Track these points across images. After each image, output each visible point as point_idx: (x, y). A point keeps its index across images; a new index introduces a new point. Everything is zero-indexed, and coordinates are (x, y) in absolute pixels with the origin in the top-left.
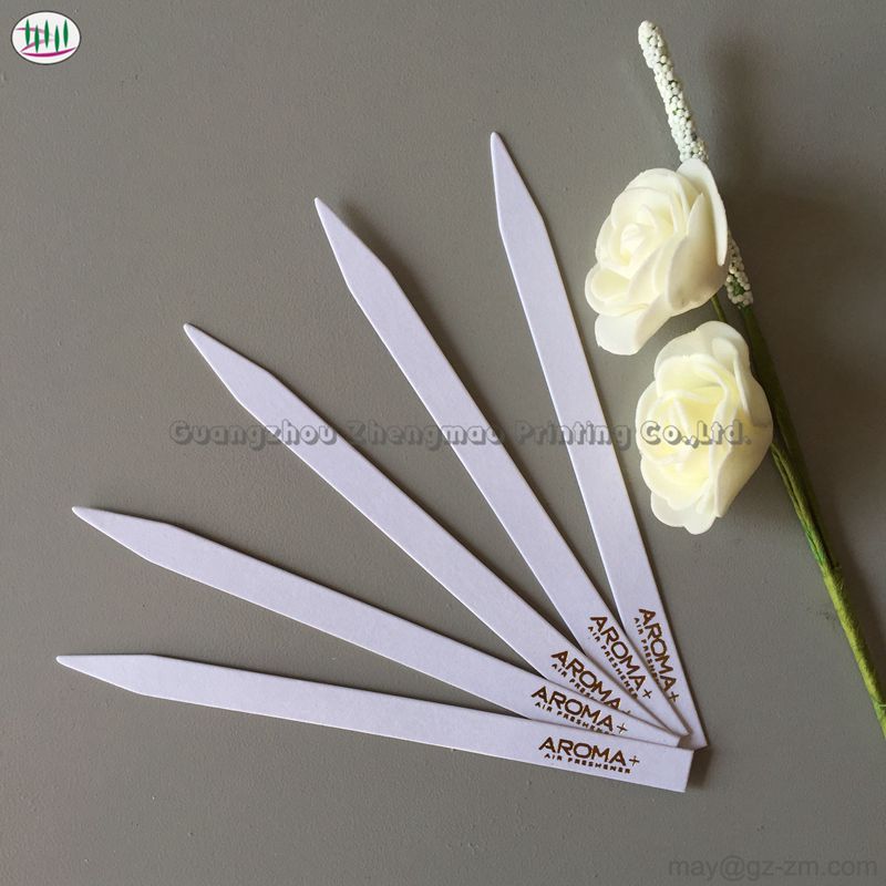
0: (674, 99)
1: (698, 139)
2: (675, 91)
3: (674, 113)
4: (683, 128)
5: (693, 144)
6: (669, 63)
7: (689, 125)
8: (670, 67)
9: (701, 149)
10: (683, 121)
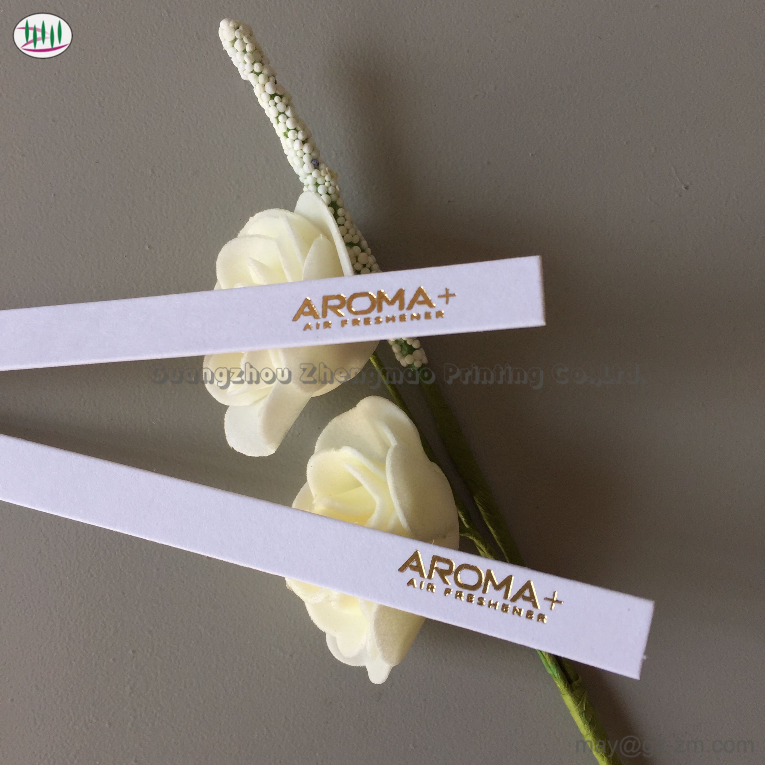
0: (281, 118)
1: (322, 166)
2: (281, 107)
3: (286, 135)
4: (299, 154)
5: (315, 173)
6: (265, 72)
7: (306, 149)
8: (268, 78)
9: (327, 178)
10: (297, 144)
